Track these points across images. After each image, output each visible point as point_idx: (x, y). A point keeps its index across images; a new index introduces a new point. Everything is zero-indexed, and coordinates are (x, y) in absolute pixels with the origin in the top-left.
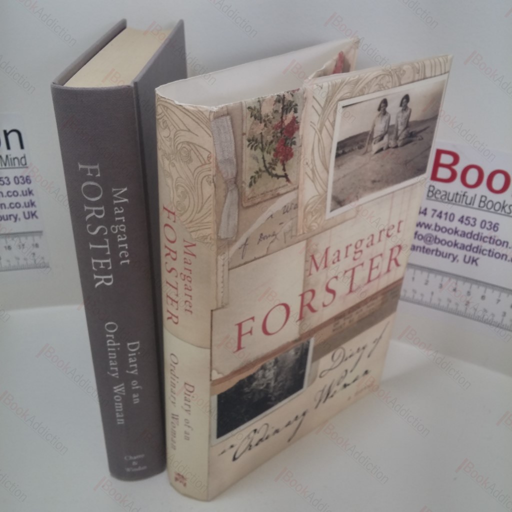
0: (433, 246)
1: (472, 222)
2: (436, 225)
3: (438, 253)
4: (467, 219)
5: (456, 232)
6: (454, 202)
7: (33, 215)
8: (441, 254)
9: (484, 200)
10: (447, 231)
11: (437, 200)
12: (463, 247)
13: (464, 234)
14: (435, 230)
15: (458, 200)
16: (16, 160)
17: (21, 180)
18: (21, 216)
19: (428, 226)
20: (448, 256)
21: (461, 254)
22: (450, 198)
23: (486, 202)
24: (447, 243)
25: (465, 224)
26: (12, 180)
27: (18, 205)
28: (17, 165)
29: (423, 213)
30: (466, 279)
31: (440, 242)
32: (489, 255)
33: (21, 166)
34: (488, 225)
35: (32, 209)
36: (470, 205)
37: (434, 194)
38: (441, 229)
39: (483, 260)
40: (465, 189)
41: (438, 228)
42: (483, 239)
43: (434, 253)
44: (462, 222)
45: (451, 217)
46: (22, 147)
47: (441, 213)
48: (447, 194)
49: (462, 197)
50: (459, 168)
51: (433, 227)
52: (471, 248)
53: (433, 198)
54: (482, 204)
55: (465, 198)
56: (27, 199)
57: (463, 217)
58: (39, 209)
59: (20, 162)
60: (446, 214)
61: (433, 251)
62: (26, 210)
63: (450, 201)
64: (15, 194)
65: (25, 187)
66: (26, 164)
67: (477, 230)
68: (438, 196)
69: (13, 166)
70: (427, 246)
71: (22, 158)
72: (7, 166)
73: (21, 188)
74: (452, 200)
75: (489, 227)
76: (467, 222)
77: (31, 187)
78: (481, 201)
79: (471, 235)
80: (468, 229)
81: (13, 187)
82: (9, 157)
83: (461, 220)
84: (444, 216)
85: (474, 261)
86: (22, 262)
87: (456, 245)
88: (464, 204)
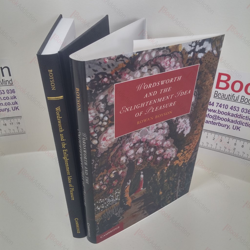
0: (217, 121)
1: (237, 109)
2: (219, 111)
3: (220, 125)
4: (234, 108)
5: (229, 114)
6: (228, 99)
7: (17, 108)
8: (221, 125)
9: (243, 98)
10: (224, 113)
11: (219, 98)
12: (232, 121)
13: (233, 115)
14: (218, 113)
15: (230, 98)
16: (7, 82)
17: (10, 91)
18: (10, 109)
19: (214, 111)
20: (224, 126)
21: (231, 125)
22: (226, 97)
23: (244, 99)
24: (224, 120)
25: (233, 110)
26: (5, 91)
27: (9, 104)
28: (8, 84)
29: (212, 105)
30: (234, 137)
31: (221, 119)
32: (246, 126)
33: (10, 84)
34: (245, 111)
35: (16, 106)
36: (236, 101)
37: (218, 96)
38: (221, 113)
39: (243, 128)
40: (233, 93)
41: (220, 112)
42: (242, 117)
43: (218, 124)
44: (232, 109)
45: (226, 107)
46: (10, 75)
47: (221, 104)
48: (224, 95)
49: (232, 96)
50: (230, 82)
51: (217, 112)
52: (236, 122)
53: (217, 97)
54: (242, 100)
55: (233, 97)
56: (13, 101)
57: (232, 107)
58: (19, 105)
59: (9, 83)
60: (224, 105)
61: (217, 123)
62: (13, 106)
63: (226, 99)
64: (7, 98)
65: (12, 95)
66: (12, 83)
67: (239, 113)
68: (220, 96)
69: (6, 85)
70: (214, 121)
71: (10, 81)
72: (3, 85)
73: (10, 95)
74: (227, 98)
75: (246, 112)
76: (234, 109)
77: (15, 95)
78: (241, 99)
79: (237, 116)
80: (235, 113)
81: (6, 95)
82: (4, 80)
83: (231, 108)
84: (222, 106)
85: (238, 128)
86: (12, 131)
87: (229, 120)
88: (233, 100)
